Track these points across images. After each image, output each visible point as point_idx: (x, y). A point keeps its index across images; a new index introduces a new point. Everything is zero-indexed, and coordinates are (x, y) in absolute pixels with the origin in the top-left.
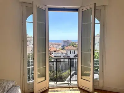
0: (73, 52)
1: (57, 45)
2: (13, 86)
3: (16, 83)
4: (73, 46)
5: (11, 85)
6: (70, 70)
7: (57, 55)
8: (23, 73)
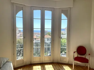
0: (49, 40)
1: (37, 35)
2: (7, 62)
3: (9, 60)
4: (49, 35)
5: (6, 61)
6: (47, 53)
7: (37, 42)
8: (13, 54)
